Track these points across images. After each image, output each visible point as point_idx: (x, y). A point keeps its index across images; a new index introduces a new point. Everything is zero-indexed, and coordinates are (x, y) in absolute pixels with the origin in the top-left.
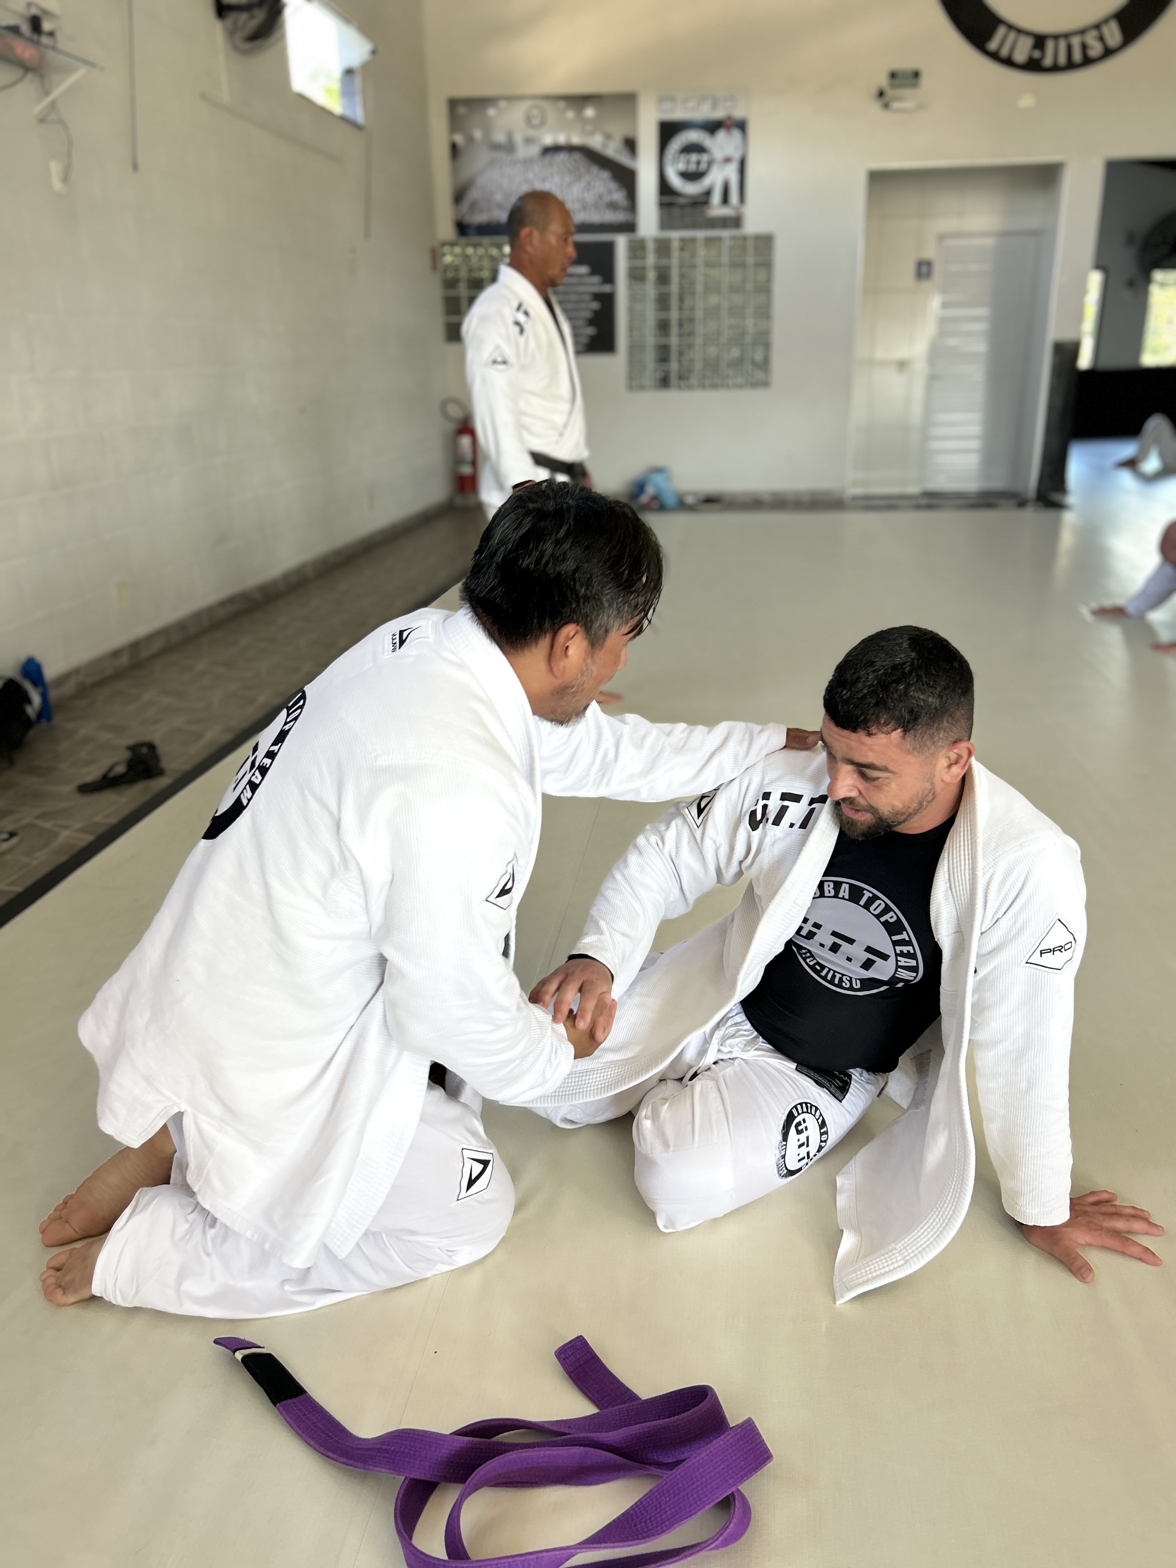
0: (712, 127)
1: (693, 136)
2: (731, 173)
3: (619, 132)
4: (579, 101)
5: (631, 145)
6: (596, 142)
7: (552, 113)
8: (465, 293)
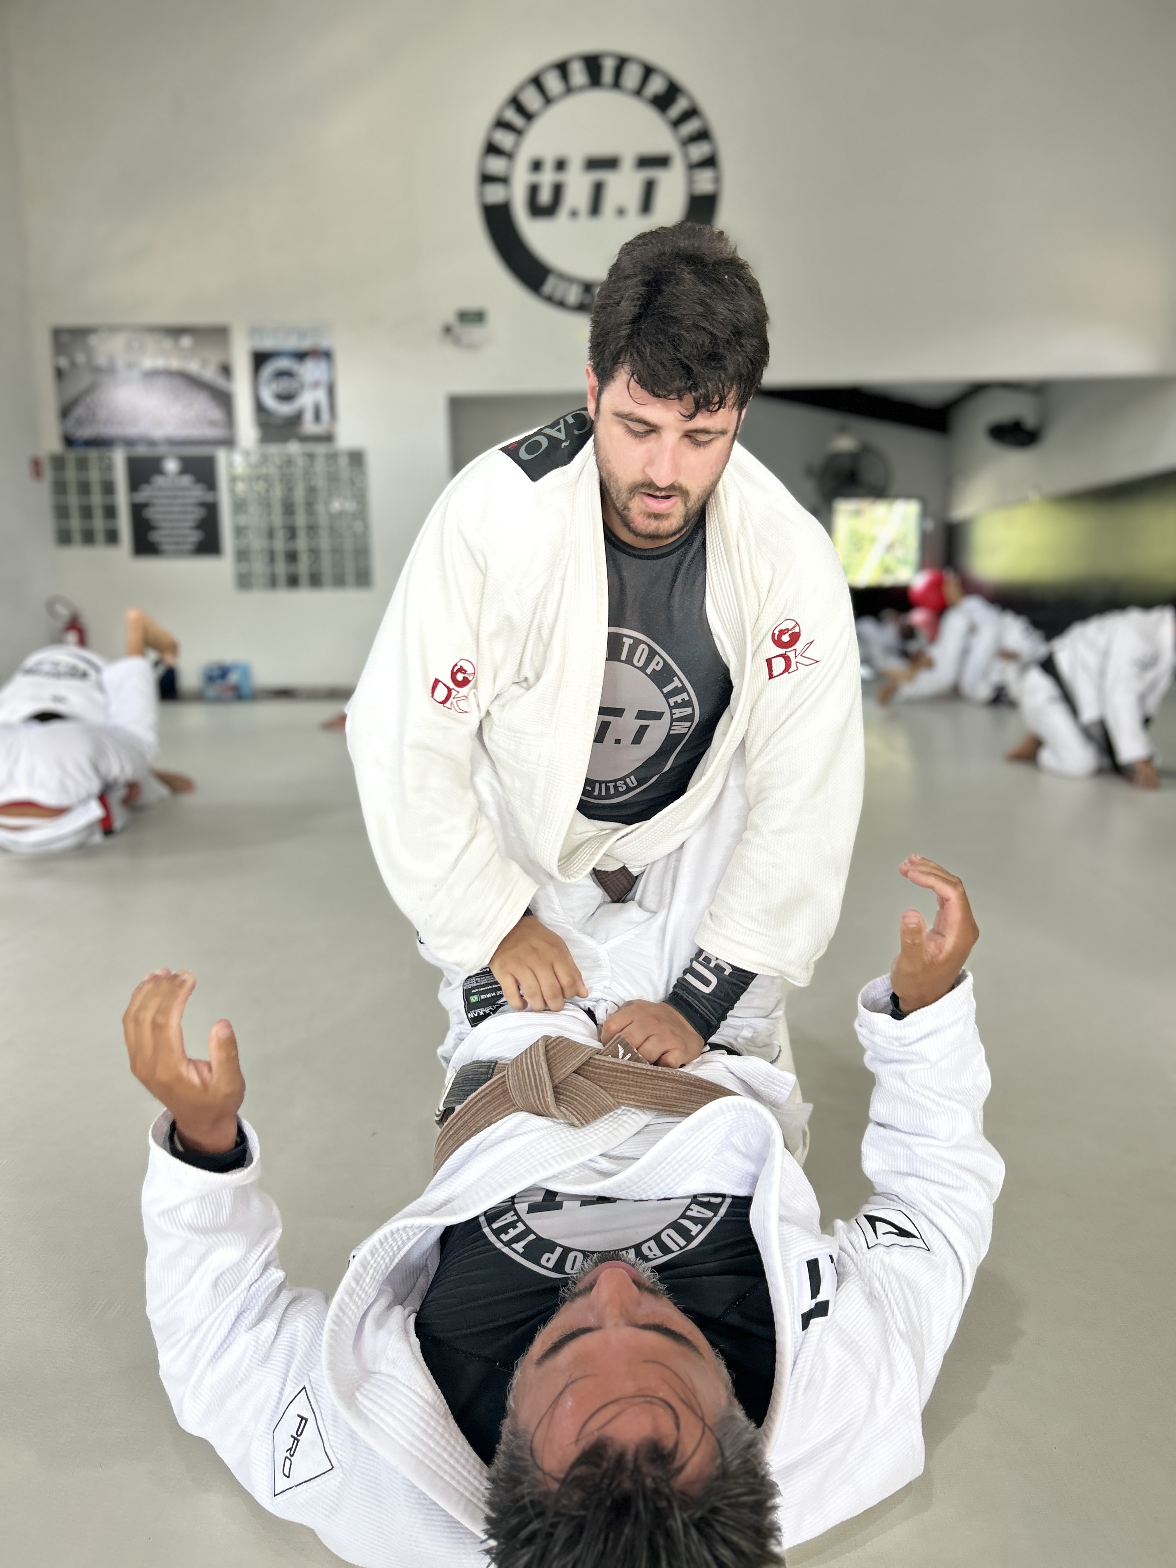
0: (301, 356)
1: (283, 363)
2: (321, 395)
3: (214, 358)
4: (176, 332)
5: (226, 370)
6: (193, 366)
7: (151, 342)
8: (73, 500)
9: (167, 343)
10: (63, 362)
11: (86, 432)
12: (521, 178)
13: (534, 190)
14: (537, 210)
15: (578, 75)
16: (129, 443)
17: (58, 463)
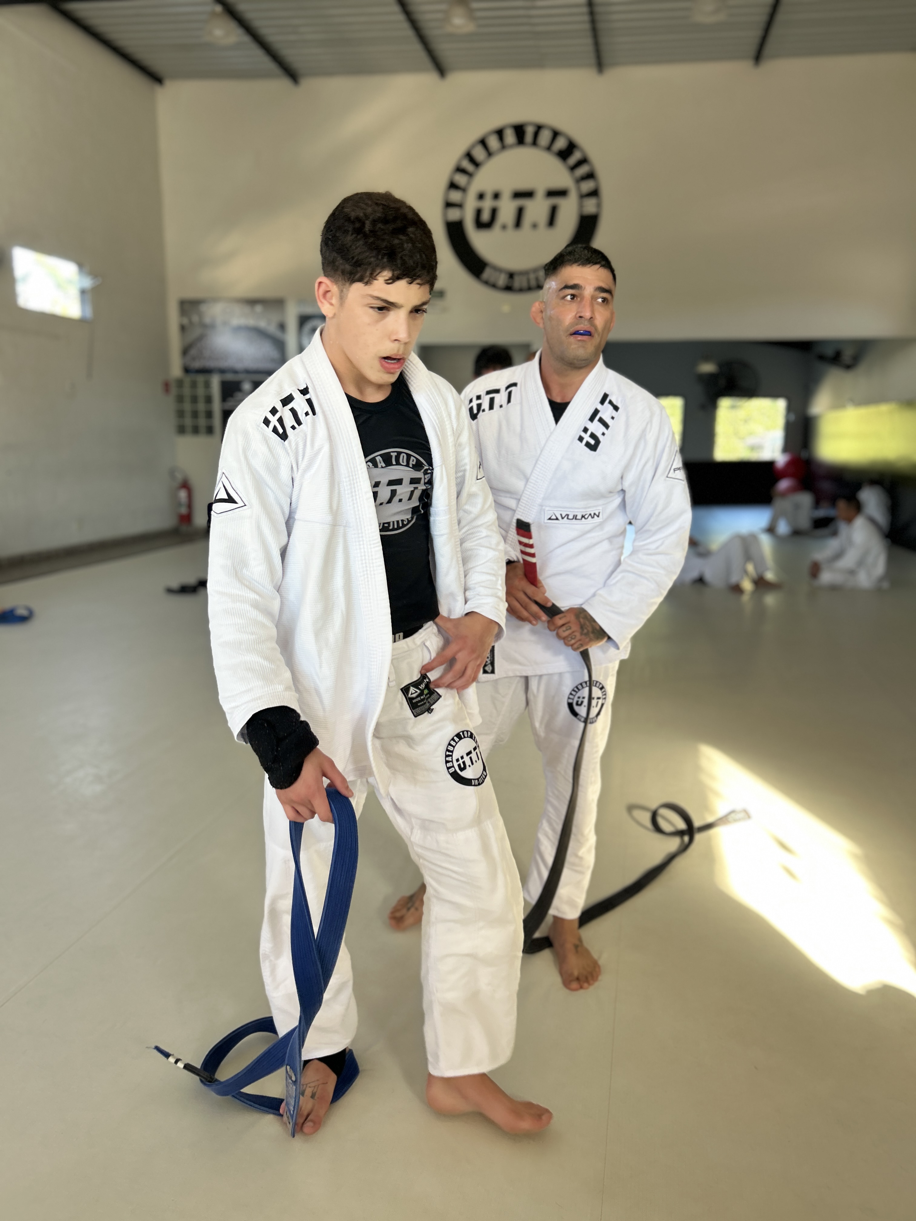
3: (275, 318)
4: (252, 302)
5: (282, 327)
6: (262, 324)
7: (238, 309)
8: (187, 407)
9: (247, 309)
10: (185, 321)
11: (197, 365)
12: (471, 204)
13: (479, 212)
14: (480, 225)
15: (510, 137)
16: (222, 371)
17: (180, 383)
